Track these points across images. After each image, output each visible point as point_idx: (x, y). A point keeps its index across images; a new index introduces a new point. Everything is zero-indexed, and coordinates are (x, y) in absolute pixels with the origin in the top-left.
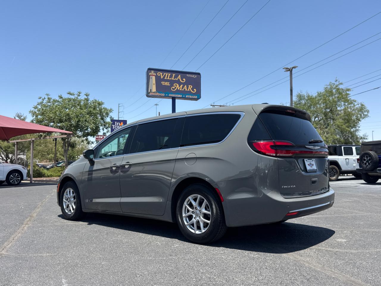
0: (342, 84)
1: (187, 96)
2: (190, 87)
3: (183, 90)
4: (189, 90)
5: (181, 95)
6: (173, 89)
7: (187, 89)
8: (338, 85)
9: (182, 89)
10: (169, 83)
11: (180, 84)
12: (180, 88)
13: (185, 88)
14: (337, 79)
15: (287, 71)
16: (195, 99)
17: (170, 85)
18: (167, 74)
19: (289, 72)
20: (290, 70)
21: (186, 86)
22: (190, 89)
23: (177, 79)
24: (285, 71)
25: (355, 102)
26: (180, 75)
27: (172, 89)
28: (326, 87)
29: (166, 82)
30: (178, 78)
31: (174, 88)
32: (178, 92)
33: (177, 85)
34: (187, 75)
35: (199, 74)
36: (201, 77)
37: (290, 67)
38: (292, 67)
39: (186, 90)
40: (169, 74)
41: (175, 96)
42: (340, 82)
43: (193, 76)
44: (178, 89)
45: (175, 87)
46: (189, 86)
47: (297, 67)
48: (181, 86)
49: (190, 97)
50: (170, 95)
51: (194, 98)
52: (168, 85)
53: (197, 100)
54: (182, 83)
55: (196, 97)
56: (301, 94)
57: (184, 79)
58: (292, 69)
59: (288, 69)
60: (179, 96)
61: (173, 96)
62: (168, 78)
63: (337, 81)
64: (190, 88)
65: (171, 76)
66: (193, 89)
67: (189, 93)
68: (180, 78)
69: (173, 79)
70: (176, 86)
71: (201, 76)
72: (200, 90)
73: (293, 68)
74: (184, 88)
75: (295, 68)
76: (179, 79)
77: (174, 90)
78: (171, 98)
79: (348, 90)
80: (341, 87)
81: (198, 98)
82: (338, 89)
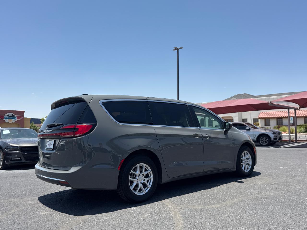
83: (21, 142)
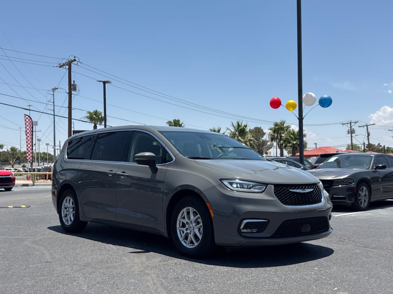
83: (319, 174)
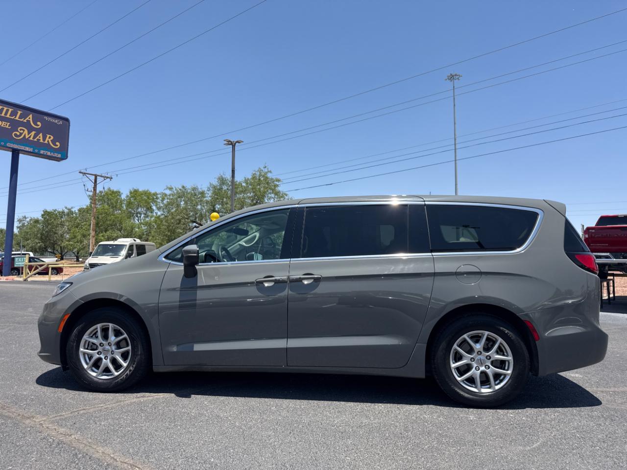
0: (271, 172)
1: (42, 152)
2: (50, 138)
3: (35, 140)
4: (46, 142)
5: (32, 149)
6: (16, 135)
7: (44, 140)
8: (267, 173)
9: (34, 138)
10: (8, 124)
11: (30, 129)
12: (30, 136)
13: (40, 137)
14: (266, 165)
15: (228, 144)
16: (58, 158)
17: (10, 127)
18: (5, 109)
19: (231, 146)
20: (233, 144)
21: (41, 135)
22: (48, 141)
23: (25, 121)
24: (225, 144)
25: (286, 195)
26: (31, 115)
27: (13, 136)
28: (254, 173)
29: (4, 122)
30: (27, 119)
31: (18, 134)
32: (25, 141)
33: (24, 130)
34: (46, 118)
35: (67, 120)
36: (69, 125)
37: (233, 140)
38: (235, 141)
39: (42, 141)
40: (10, 110)
41: (19, 148)
42: (269, 170)
43: (56, 121)
44: (27, 137)
45: (20, 133)
46: (48, 136)
47: (243, 142)
48: (33, 133)
49: (49, 154)
50: (9, 145)
51: (56, 157)
52: (7, 127)
53: (59, 161)
54: (34, 129)
55: (59, 156)
56: (223, 176)
57: (39, 123)
58: (235, 144)
59: (231, 142)
60: (27, 149)
61: (16, 148)
62: (8, 116)
63: (265, 167)
64: (50, 140)
65: (14, 114)
66: (54, 142)
67: (47, 147)
68: (31, 120)
69: (17, 118)
70: (22, 131)
71: (71, 124)
72: (68, 145)
73: (238, 142)
74: (38, 138)
75: (239, 143)
76: (28, 121)
77: (19, 138)
78: (11, 150)
79: (278, 180)
80: (269, 175)
81: (63, 158)
82: (267, 178)
